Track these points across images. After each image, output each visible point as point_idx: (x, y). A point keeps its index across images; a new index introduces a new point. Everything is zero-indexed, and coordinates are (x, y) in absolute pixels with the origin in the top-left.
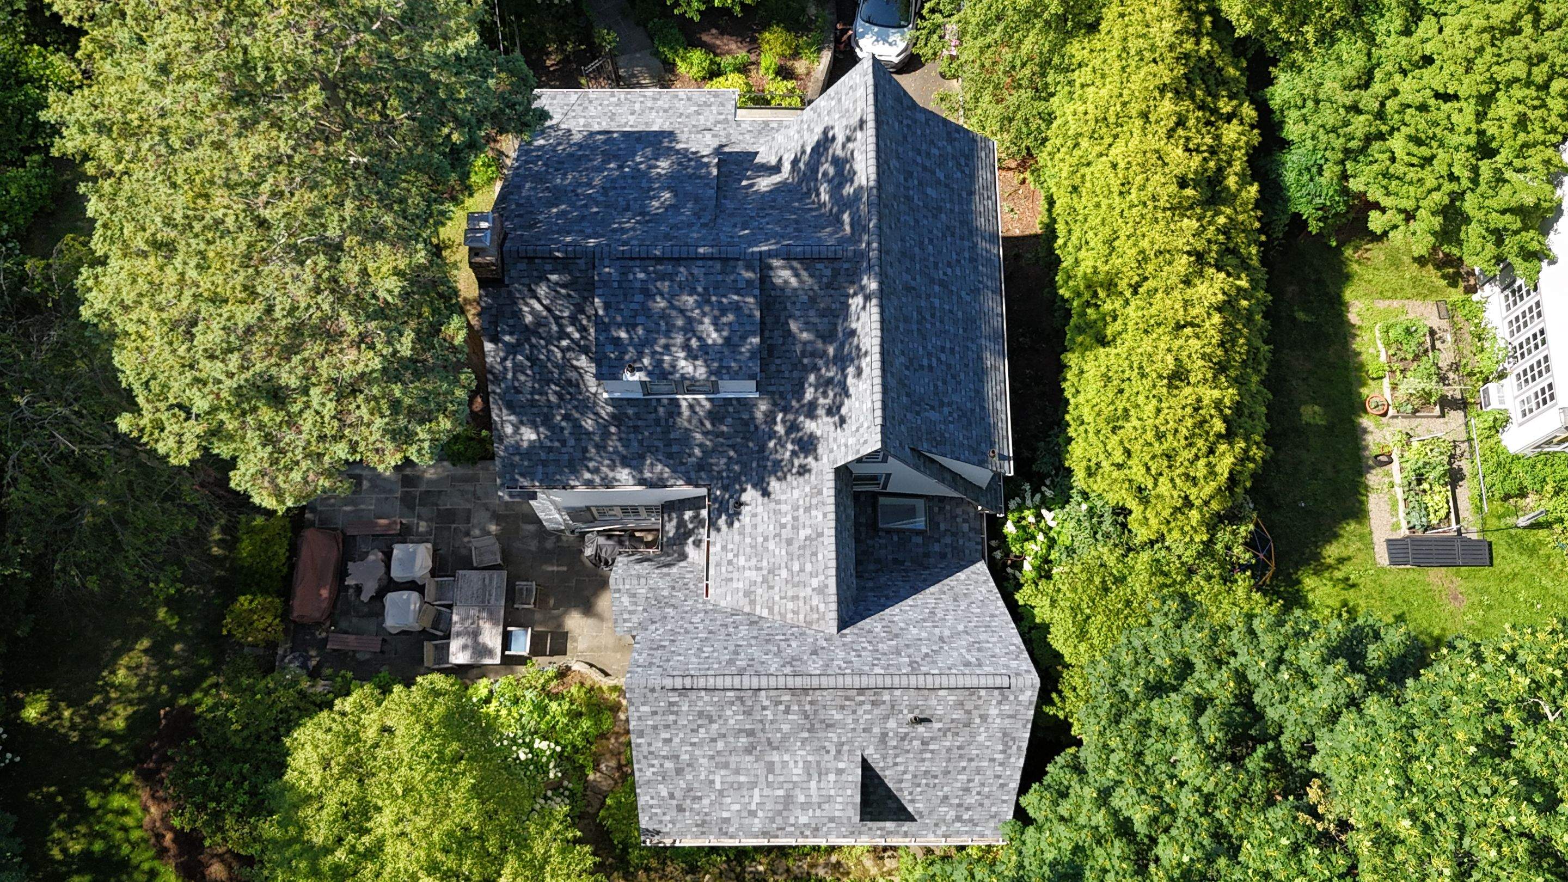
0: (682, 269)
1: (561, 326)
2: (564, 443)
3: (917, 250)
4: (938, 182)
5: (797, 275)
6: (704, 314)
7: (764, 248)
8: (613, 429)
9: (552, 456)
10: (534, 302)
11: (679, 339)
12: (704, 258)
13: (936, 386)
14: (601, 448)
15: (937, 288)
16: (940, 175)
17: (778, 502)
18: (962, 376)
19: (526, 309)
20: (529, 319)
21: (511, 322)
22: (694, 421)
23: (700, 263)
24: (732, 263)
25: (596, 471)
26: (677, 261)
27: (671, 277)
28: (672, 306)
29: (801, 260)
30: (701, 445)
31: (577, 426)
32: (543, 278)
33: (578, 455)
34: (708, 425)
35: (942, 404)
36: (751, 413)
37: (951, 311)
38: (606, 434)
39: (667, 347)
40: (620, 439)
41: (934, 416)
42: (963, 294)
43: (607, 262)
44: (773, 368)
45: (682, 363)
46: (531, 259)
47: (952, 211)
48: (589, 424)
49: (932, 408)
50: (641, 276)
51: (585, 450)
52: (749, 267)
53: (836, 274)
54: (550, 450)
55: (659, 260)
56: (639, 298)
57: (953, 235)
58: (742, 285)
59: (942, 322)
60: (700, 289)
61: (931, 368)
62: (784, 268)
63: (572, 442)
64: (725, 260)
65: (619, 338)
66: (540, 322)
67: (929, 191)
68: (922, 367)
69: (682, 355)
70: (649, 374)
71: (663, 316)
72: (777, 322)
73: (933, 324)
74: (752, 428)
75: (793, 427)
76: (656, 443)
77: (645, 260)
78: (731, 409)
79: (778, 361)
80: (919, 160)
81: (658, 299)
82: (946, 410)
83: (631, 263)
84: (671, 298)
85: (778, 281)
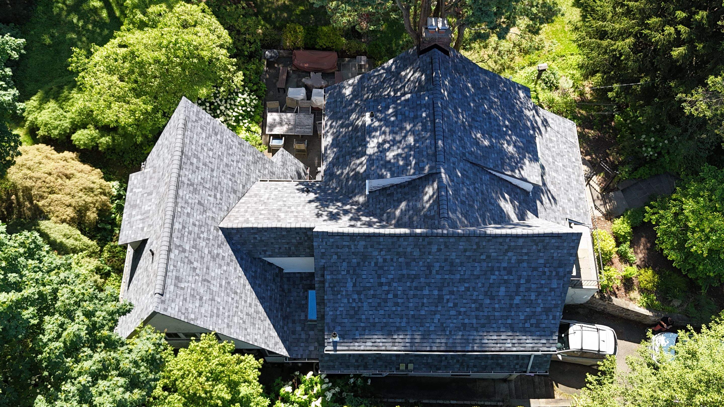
0: (429, 134)
1: (400, 89)
2: (345, 107)
3: (458, 276)
4: (512, 298)
5: (430, 198)
6: (403, 149)
7: (443, 175)
8: (350, 128)
9: (339, 103)
10: (412, 72)
11: (389, 138)
12: (436, 143)
13: (369, 289)
14: (342, 126)
15: (436, 292)
16: (517, 300)
17: (304, 206)
18: (382, 312)
19: (408, 71)
20: (403, 73)
21: (402, 66)
22: (354, 167)
23: (433, 142)
24: (434, 159)
25: (331, 127)
26: (434, 131)
27: (424, 128)
28: (408, 132)
29: (438, 197)
30: (342, 173)
31: (352, 111)
32: (423, 72)
33: (339, 115)
34: (352, 174)
35: (359, 293)
36: (358, 193)
37: (423, 304)
38: (347, 126)
39: (384, 133)
40: (346, 133)
41: (350, 285)
42: (438, 316)
43: (431, 97)
44: (381, 198)
45: (375, 141)
46: (431, 63)
47: (494, 309)
48: (353, 116)
49: (354, 285)
50: (424, 115)
51: (340, 118)
52: (431, 168)
53: (432, 218)
54: (341, 102)
55: (433, 122)
56: (412, 115)
57: (477, 309)
58: (421, 165)
59: (415, 296)
60: (417, 145)
61: (381, 284)
62: (433, 189)
63: (345, 111)
64: (435, 154)
65: (389, 108)
66: (401, 79)
67: (503, 289)
68: (379, 277)
69: (380, 140)
70: (370, 126)
71: (402, 128)
72: (405, 194)
73: (410, 288)
74: (350, 195)
75: (346, 212)
76: (344, 150)
77: (433, 116)
78: (360, 182)
79: (385, 200)
80: (522, 281)
81: (411, 125)
82: (356, 296)
83: (431, 108)
84: (412, 132)
85: (427, 189)
